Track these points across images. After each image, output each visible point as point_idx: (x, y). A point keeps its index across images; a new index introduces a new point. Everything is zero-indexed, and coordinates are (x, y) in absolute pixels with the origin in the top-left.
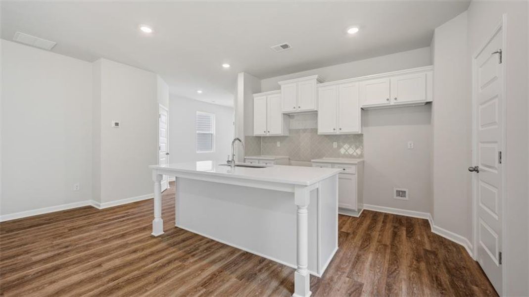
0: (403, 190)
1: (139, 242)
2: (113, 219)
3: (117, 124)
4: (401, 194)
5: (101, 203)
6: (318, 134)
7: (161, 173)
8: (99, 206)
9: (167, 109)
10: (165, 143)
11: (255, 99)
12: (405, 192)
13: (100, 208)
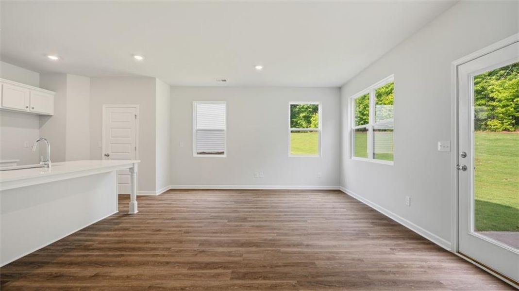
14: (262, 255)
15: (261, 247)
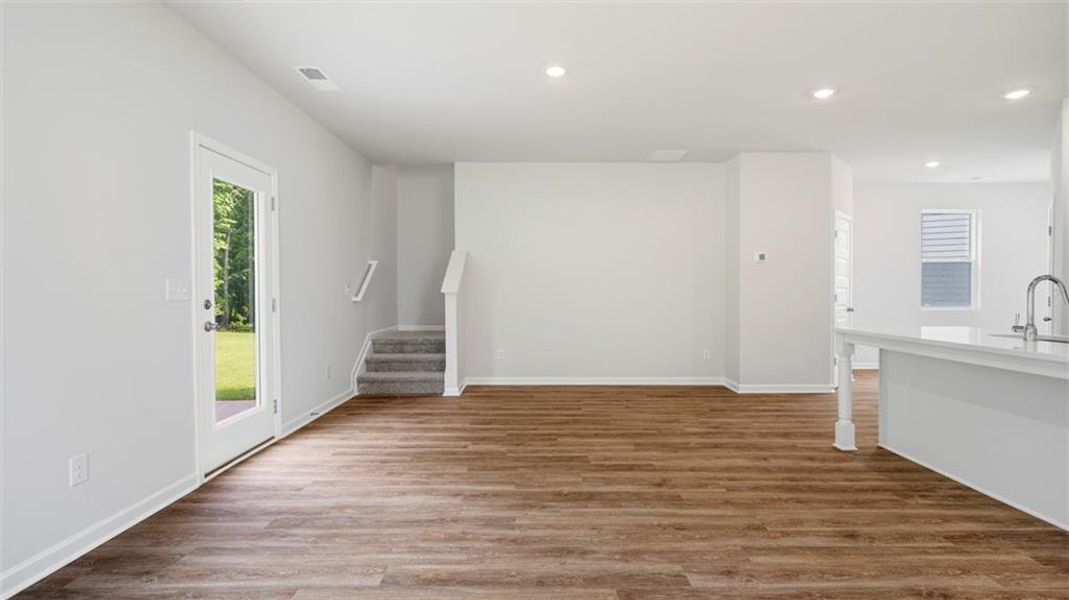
1: (814, 449)
2: (763, 411)
3: (762, 257)
5: (739, 382)
7: (851, 342)
8: (738, 389)
9: (850, 218)
10: (846, 288)
13: (740, 392)
14: (548, 480)
15: (553, 493)
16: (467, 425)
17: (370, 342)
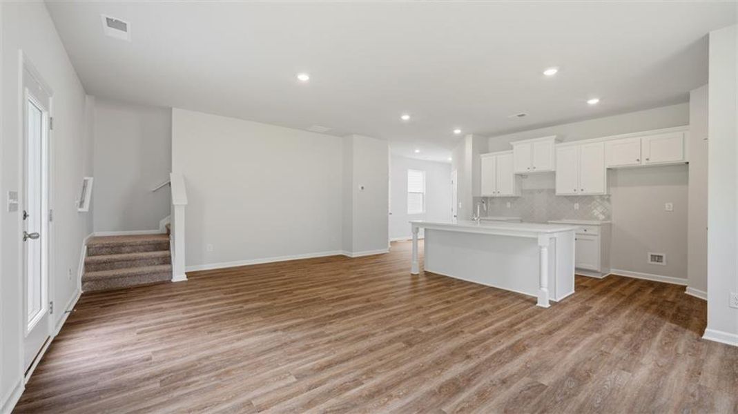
0: (660, 254)
3: (362, 188)
4: (658, 258)
5: (352, 252)
6: (557, 194)
7: (418, 227)
11: (483, 159)
12: (661, 257)
13: (352, 256)
16: (223, 296)
17: (86, 247)
